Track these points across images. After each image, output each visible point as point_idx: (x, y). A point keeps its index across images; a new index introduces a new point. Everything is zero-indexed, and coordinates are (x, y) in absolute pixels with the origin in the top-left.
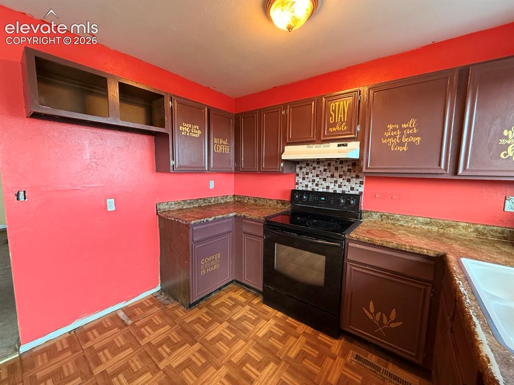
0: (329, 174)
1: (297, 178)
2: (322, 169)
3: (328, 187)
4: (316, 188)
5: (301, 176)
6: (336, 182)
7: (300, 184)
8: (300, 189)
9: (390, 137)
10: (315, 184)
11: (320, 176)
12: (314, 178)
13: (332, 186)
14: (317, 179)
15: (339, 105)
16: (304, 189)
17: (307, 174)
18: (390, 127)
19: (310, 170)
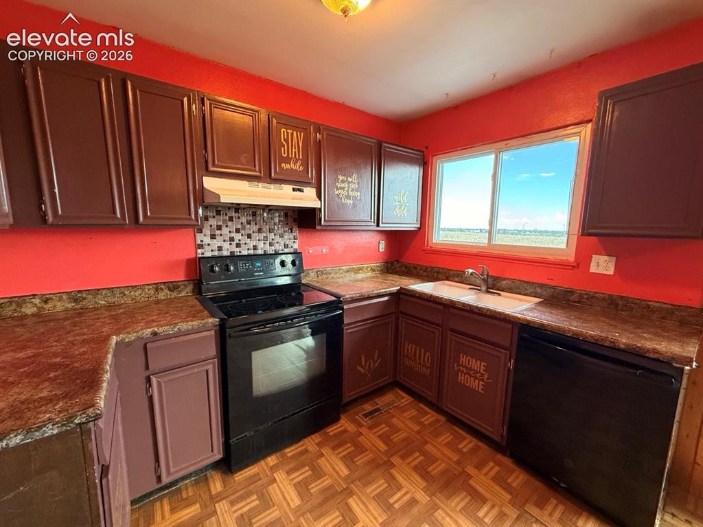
0: (256, 228)
1: (199, 237)
2: (244, 220)
3: (255, 248)
4: (238, 249)
5: (208, 232)
6: (266, 238)
7: (206, 247)
8: (208, 254)
9: (341, 188)
10: (234, 243)
11: (243, 232)
12: (233, 235)
13: (261, 245)
14: (237, 237)
15: (292, 134)
16: (216, 253)
17: (219, 228)
18: (340, 178)
19: (224, 221)
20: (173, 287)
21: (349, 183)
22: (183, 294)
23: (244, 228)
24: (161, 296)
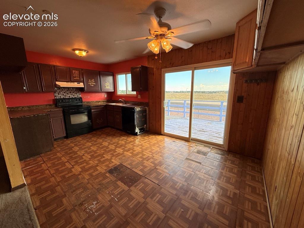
0: (69, 92)
1: (55, 94)
2: (66, 90)
4: (65, 97)
5: (57, 93)
6: (72, 94)
7: (57, 96)
8: (58, 98)
9: (90, 82)
12: (63, 94)
13: (71, 96)
14: (65, 94)
15: (76, 72)
16: (60, 98)
18: (89, 80)
19: (61, 91)
20: (50, 105)
21: (92, 81)
22: (53, 107)
23: (66, 92)
24: (47, 107)
